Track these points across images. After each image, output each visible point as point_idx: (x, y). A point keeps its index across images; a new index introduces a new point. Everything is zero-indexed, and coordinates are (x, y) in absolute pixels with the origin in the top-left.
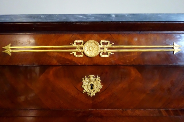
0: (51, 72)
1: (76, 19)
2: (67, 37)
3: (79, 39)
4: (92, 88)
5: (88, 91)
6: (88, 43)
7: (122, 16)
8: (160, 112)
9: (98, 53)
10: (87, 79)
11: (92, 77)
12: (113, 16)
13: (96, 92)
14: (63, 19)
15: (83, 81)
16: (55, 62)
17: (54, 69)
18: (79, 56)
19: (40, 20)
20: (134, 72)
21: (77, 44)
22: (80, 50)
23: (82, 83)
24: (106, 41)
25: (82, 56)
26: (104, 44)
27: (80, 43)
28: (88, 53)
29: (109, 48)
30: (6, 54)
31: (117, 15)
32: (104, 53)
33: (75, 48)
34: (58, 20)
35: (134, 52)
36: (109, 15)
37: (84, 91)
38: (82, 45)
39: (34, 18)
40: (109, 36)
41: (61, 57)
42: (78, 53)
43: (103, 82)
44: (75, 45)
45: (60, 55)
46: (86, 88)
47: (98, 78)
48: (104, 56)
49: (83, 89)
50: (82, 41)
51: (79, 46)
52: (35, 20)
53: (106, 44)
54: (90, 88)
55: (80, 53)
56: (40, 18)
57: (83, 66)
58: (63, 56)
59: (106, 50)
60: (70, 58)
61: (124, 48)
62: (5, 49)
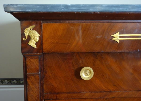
62: (114, 37)
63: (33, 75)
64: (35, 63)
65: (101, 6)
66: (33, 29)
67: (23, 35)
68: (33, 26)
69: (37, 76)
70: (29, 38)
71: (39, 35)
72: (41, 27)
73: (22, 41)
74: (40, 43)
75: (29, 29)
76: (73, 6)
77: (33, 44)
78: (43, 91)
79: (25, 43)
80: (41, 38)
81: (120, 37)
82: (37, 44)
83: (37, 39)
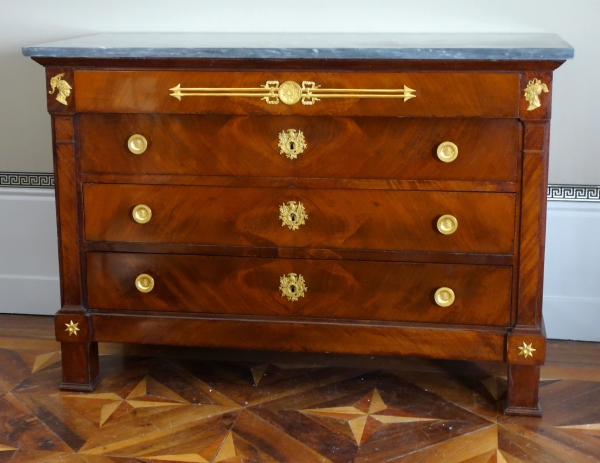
0: (235, 125)
1: (267, 54)
2: (256, 76)
3: (272, 80)
4: (292, 148)
5: (286, 152)
6: (285, 86)
7: (327, 51)
8: (389, 183)
9: (298, 99)
10: (285, 135)
11: (292, 132)
12: (316, 51)
13: (297, 153)
14: (250, 55)
15: (280, 137)
16: (240, 111)
17: (239, 119)
18: (273, 102)
19: (220, 56)
20: (351, 126)
21: (270, 86)
22: (274, 95)
23: (278, 140)
24: (309, 83)
25: (277, 102)
26: (307, 86)
27: (275, 85)
28: (285, 99)
29: (314, 93)
30: (174, 99)
31: (321, 51)
32: (306, 100)
33: (268, 92)
34: (244, 56)
35: (349, 99)
36: (310, 50)
37: (282, 152)
38: (277, 88)
39: (213, 52)
40: (313, 74)
41: (248, 104)
42: (271, 99)
43: (308, 139)
44: (267, 87)
45: (247, 100)
46: (284, 147)
47: (301, 134)
48: (308, 103)
49: (280, 148)
50: (277, 82)
51: (273, 89)
52: (214, 56)
53: (311, 86)
54: (289, 147)
55: (274, 99)
56: (221, 53)
57: (280, 116)
58: (251, 102)
59: (310, 95)
60: (261, 105)
61: (335, 93)
62: (173, 92)
63: (65, 144)
64: (66, 126)
65: (145, 49)
66: (62, 79)
67: (49, 87)
68: (62, 75)
69: (70, 146)
70: (57, 91)
71: (69, 87)
72: (72, 75)
73: (48, 94)
74: (71, 99)
75: (56, 78)
76: (108, 50)
77: (62, 99)
78: (80, 169)
79: (52, 98)
80: (73, 91)
81: (182, 92)
82: (67, 99)
83: (68, 93)
